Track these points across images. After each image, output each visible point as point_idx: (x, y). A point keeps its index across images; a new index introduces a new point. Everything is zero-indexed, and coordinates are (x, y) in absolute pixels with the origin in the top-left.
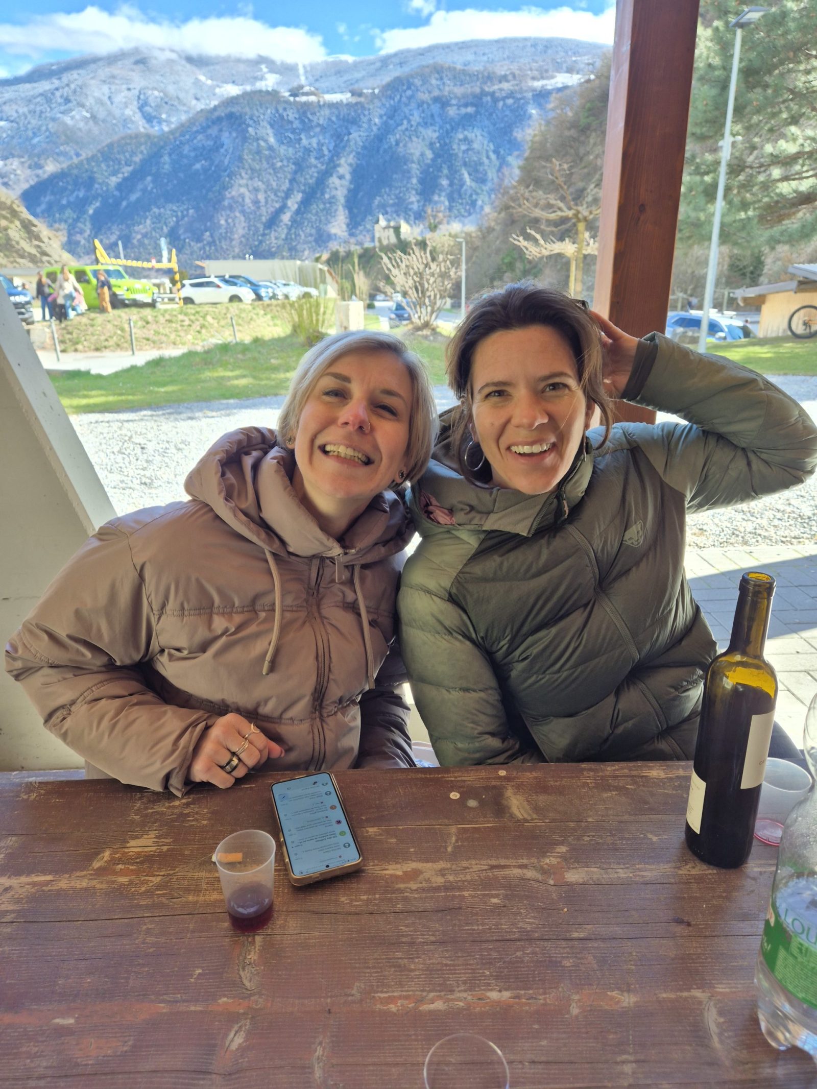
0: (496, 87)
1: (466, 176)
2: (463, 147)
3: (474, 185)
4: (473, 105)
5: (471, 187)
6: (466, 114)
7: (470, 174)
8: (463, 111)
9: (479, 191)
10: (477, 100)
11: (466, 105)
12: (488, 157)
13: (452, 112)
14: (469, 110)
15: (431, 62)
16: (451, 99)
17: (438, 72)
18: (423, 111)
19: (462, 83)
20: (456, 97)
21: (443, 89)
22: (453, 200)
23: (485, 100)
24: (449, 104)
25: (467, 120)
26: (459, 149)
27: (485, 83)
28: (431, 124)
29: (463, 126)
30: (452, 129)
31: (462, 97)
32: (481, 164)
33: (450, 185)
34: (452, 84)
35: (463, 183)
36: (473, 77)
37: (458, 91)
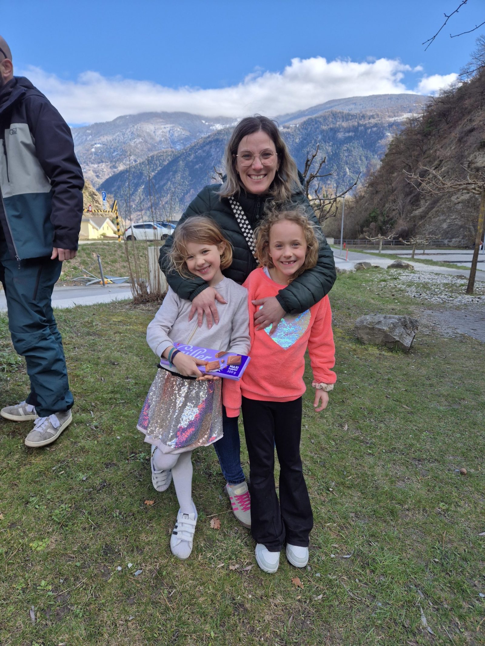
0: (367, 122)
2: (346, 154)
4: (352, 131)
5: (350, 176)
6: (349, 137)
7: (349, 169)
8: (347, 135)
9: (354, 178)
10: (355, 129)
11: (349, 132)
12: (361, 160)
13: (340, 135)
14: (351, 134)
15: (330, 110)
16: (340, 129)
17: (333, 115)
18: (324, 136)
19: (347, 120)
20: (343, 127)
21: (336, 124)
22: (339, 183)
23: (360, 128)
24: (339, 132)
25: (349, 140)
26: (344, 155)
27: (361, 120)
28: (328, 142)
29: (347, 143)
30: (340, 144)
31: (347, 128)
32: (356, 163)
33: (338, 175)
34: (341, 121)
35: (345, 174)
36: (354, 117)
37: (345, 124)
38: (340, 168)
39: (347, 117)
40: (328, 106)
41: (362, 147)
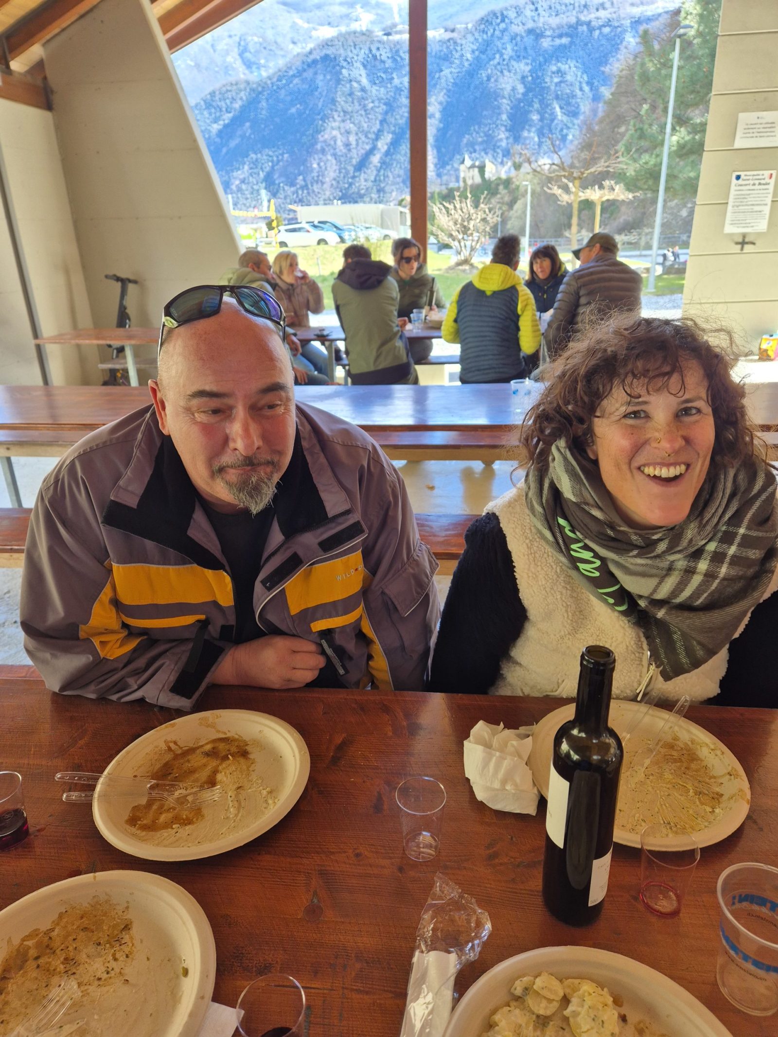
0: (592, 16)
1: (558, 109)
2: (556, 80)
3: (565, 118)
4: (567, 35)
5: (562, 121)
6: (560, 45)
7: (561, 108)
8: (558, 42)
9: (570, 125)
10: (572, 30)
11: (560, 36)
12: (581, 89)
13: (546, 43)
14: (564, 40)
16: (546, 30)
17: (533, 4)
18: (516, 45)
19: (558, 13)
20: (550, 27)
21: (537, 21)
22: (543, 135)
24: (543, 36)
25: (561, 51)
26: (552, 82)
27: (582, 12)
28: (524, 57)
29: (557, 58)
30: (545, 61)
31: (557, 28)
32: (573, 97)
33: (541, 120)
34: (547, 14)
35: (554, 117)
36: (569, 6)
37: (553, 22)
39: (557, 7)
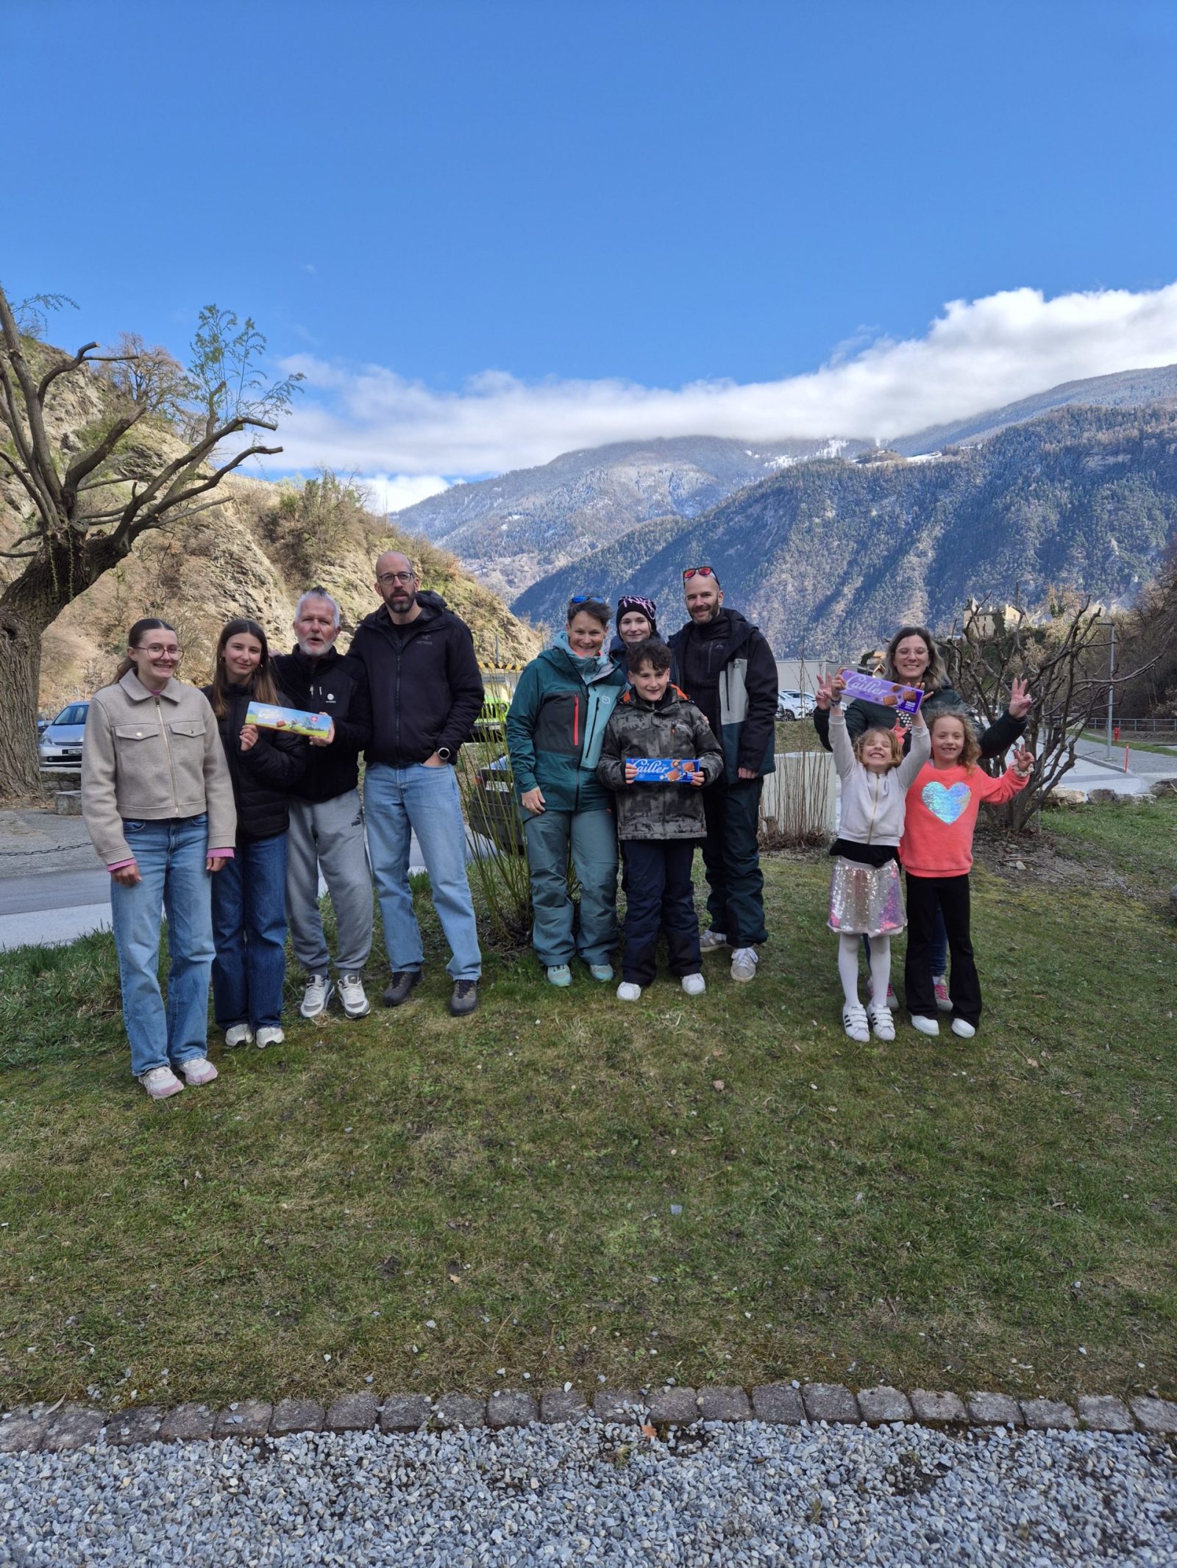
0: (1166, 426)
1: (1114, 543)
2: (1109, 507)
3: (1126, 555)
4: (1125, 451)
5: (1120, 557)
6: (1116, 464)
7: (1119, 542)
8: (1111, 460)
9: (1135, 563)
10: (1133, 447)
11: (1116, 453)
12: (1150, 517)
13: (1093, 463)
14: (1120, 458)
15: (1064, 405)
16: (1092, 447)
17: (1073, 417)
18: (1048, 465)
19: (1111, 426)
20: (1099, 443)
21: (1080, 437)
22: (1092, 576)
23: (1146, 444)
24: (1088, 454)
25: (1118, 471)
26: (1103, 510)
27: (1148, 423)
28: (1060, 481)
29: (1111, 480)
30: (1093, 484)
31: (1111, 444)
32: (1138, 528)
33: (1088, 557)
34: (1094, 428)
35: (1108, 553)
36: (1128, 417)
37: (1104, 436)
38: (1093, 540)
39: (1109, 419)
40: (1059, 396)
41: (1154, 487)
